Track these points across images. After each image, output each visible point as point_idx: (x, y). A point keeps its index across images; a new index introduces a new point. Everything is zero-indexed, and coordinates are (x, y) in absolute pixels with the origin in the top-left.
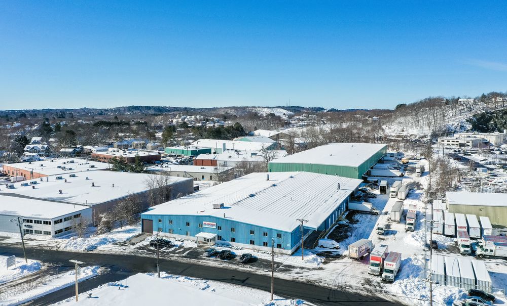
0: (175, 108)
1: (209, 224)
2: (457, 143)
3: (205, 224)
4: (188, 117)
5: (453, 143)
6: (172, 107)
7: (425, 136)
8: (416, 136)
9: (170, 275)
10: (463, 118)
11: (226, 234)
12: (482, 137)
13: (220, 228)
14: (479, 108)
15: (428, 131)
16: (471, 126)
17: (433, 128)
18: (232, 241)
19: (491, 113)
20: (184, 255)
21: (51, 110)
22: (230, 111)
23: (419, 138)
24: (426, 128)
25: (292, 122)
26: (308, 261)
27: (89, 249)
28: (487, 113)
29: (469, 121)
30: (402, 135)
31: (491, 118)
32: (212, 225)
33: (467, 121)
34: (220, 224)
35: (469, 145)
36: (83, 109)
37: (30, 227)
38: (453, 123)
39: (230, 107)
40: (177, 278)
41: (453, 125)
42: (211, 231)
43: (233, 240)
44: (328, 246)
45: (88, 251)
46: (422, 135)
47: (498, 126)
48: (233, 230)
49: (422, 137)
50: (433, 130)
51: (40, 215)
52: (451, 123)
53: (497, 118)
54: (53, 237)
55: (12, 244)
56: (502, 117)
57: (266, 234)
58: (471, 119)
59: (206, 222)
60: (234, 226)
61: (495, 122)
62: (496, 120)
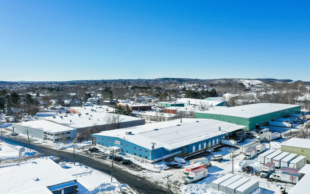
0: (189, 79)
1: (117, 142)
4: (189, 85)
6: (188, 79)
11: (124, 148)
13: (122, 145)
18: (127, 152)
20: (100, 157)
21: (122, 80)
22: (222, 82)
25: (252, 89)
26: (156, 168)
34: (122, 142)
36: (138, 79)
37: (46, 136)
42: (118, 146)
44: (179, 162)
45: (61, 150)
48: (127, 146)
51: (51, 131)
54: (54, 142)
55: (36, 143)
57: (141, 150)
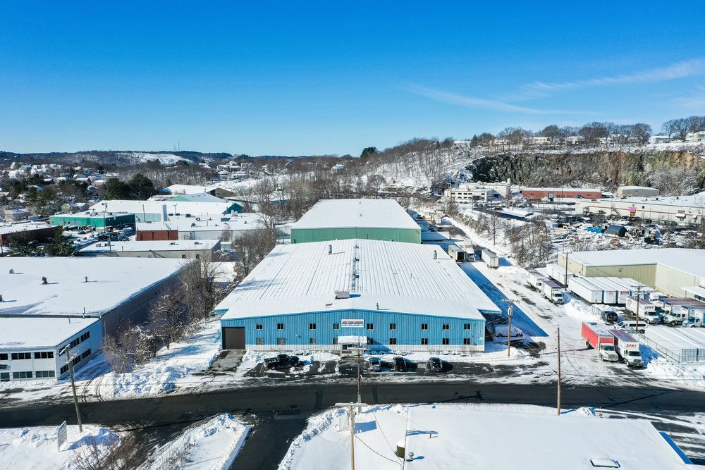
1: (351, 323)
2: (470, 196)
3: (345, 323)
5: (465, 196)
7: (424, 189)
8: (413, 188)
9: (375, 406)
10: (462, 164)
11: (382, 334)
12: (492, 187)
13: (370, 326)
14: (479, 153)
15: (426, 182)
16: (472, 175)
17: (432, 178)
18: (391, 343)
19: (492, 159)
20: (337, 373)
23: (417, 191)
24: (424, 178)
27: (166, 389)
28: (488, 158)
29: (469, 168)
30: (395, 187)
31: (492, 164)
32: (358, 323)
33: (467, 168)
34: (371, 320)
35: (483, 198)
37: (3, 367)
38: (452, 171)
39: (88, 152)
40: (388, 408)
41: (452, 173)
42: (355, 332)
43: (393, 341)
45: (168, 393)
46: (421, 187)
47: (499, 174)
48: (393, 326)
49: (421, 190)
50: (432, 180)
52: (449, 172)
53: (498, 164)
54: (59, 379)
56: (503, 164)
57: (448, 326)
58: (471, 166)
59: (347, 320)
60: (394, 321)
61: (496, 170)
62: (497, 167)
